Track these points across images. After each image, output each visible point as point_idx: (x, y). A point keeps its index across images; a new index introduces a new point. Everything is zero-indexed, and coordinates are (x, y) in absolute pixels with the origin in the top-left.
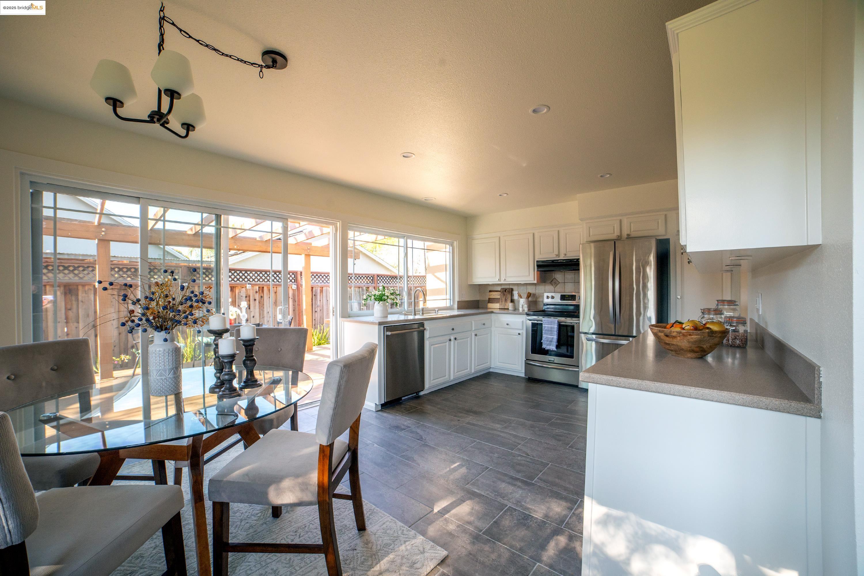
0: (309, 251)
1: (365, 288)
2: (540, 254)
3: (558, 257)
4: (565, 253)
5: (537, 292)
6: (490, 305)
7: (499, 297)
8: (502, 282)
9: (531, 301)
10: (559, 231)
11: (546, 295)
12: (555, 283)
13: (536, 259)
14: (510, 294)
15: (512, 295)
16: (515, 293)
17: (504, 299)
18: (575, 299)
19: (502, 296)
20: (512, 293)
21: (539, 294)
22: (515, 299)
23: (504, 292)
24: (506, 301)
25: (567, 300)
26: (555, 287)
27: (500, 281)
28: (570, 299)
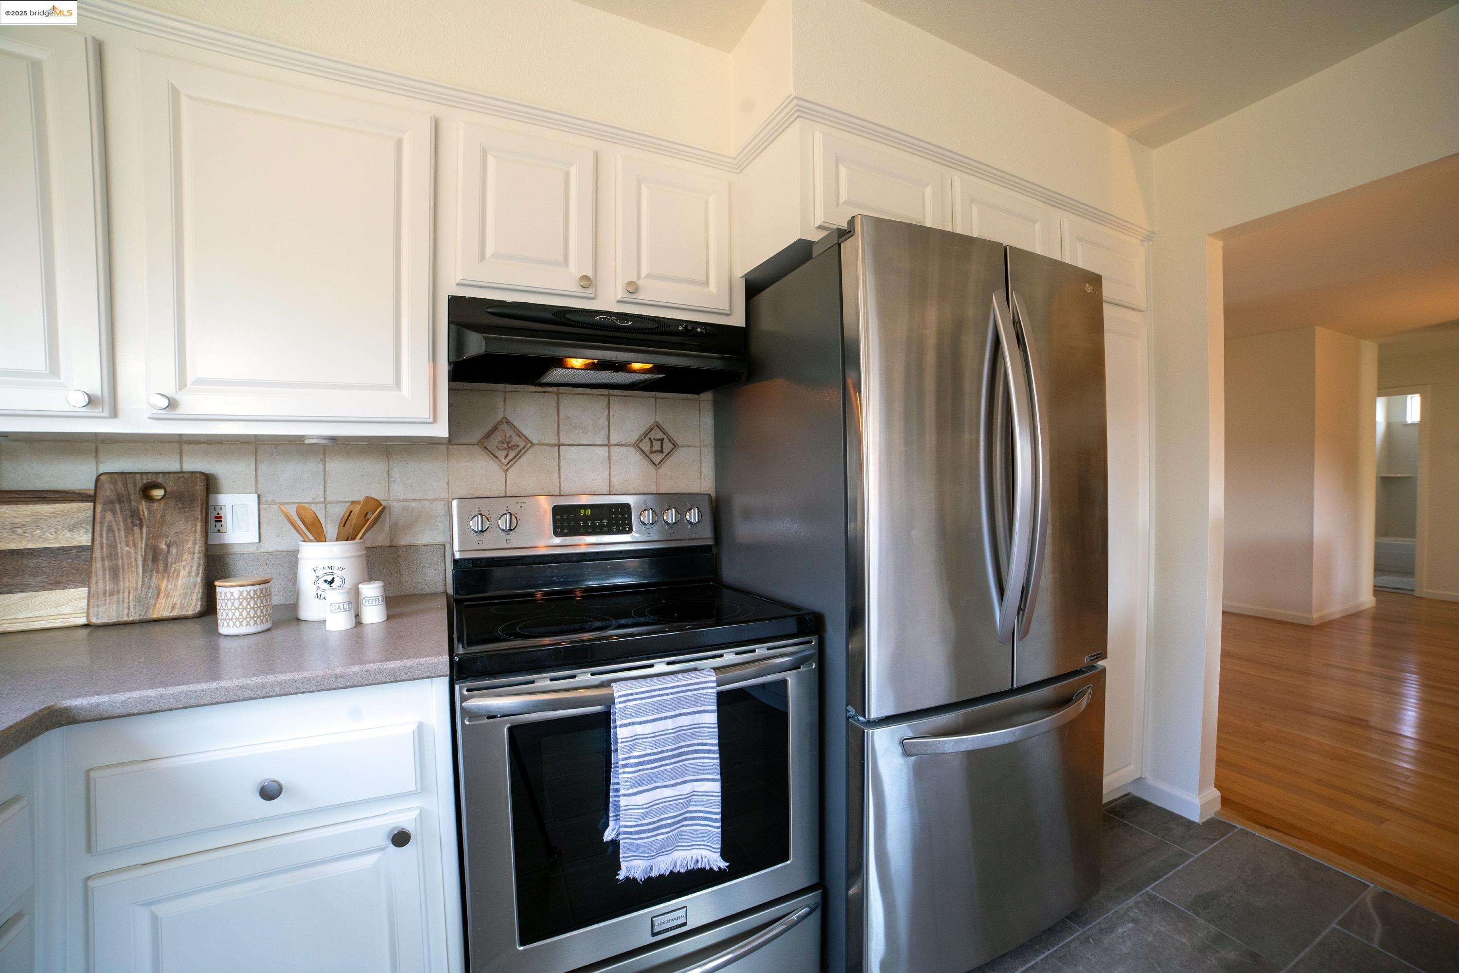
2: (482, 257)
4: (632, 279)
5: (398, 493)
7: (81, 539)
12: (508, 446)
13: (451, 288)
14: (198, 513)
15: (210, 520)
17: (133, 554)
18: (627, 524)
19: (110, 529)
20: (211, 509)
21: (413, 504)
22: (235, 546)
23: (133, 503)
24: (161, 567)
25: (590, 530)
26: (506, 468)
27: (114, 413)
28: (601, 526)
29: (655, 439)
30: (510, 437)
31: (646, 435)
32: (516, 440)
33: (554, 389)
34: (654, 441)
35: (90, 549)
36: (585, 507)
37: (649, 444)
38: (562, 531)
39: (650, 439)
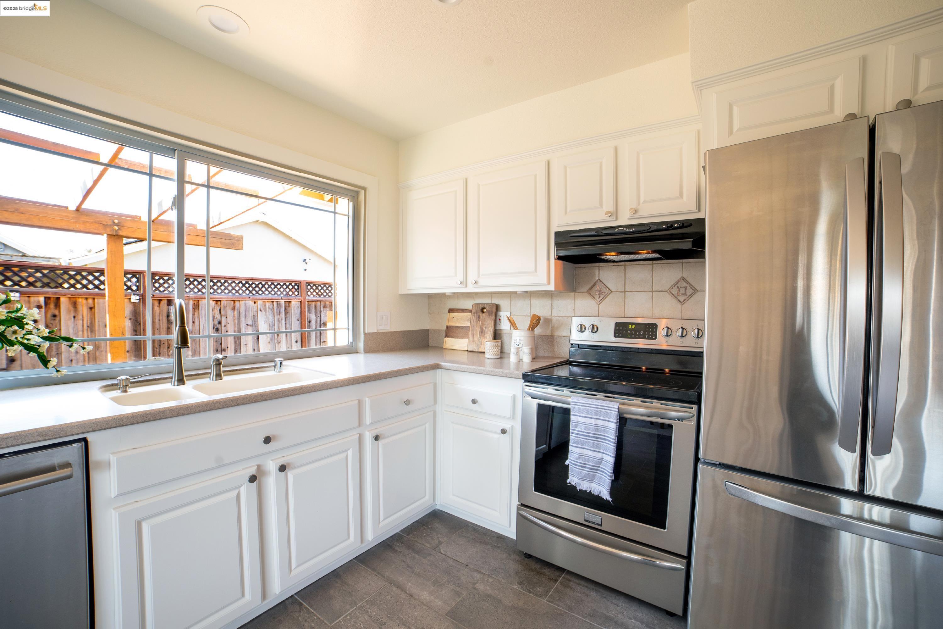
0: (116, 228)
1: (283, 303)
2: (566, 213)
3: (613, 218)
4: (635, 206)
5: (555, 313)
6: (450, 343)
7: (467, 324)
8: (471, 289)
9: (540, 337)
10: (616, 149)
11: (576, 322)
12: (601, 293)
13: (556, 228)
14: (493, 318)
15: (497, 320)
16: (504, 315)
17: (478, 330)
18: (654, 335)
19: (474, 322)
20: (498, 316)
21: (561, 318)
22: (504, 331)
23: (479, 314)
24: (483, 335)
25: (633, 336)
26: (599, 303)
27: (466, 286)
28: (640, 334)
29: (681, 287)
30: (602, 288)
31: (675, 285)
32: (604, 290)
33: (623, 263)
34: (680, 288)
35: (469, 327)
36: (632, 324)
37: (677, 290)
38: (619, 335)
39: (678, 287)
